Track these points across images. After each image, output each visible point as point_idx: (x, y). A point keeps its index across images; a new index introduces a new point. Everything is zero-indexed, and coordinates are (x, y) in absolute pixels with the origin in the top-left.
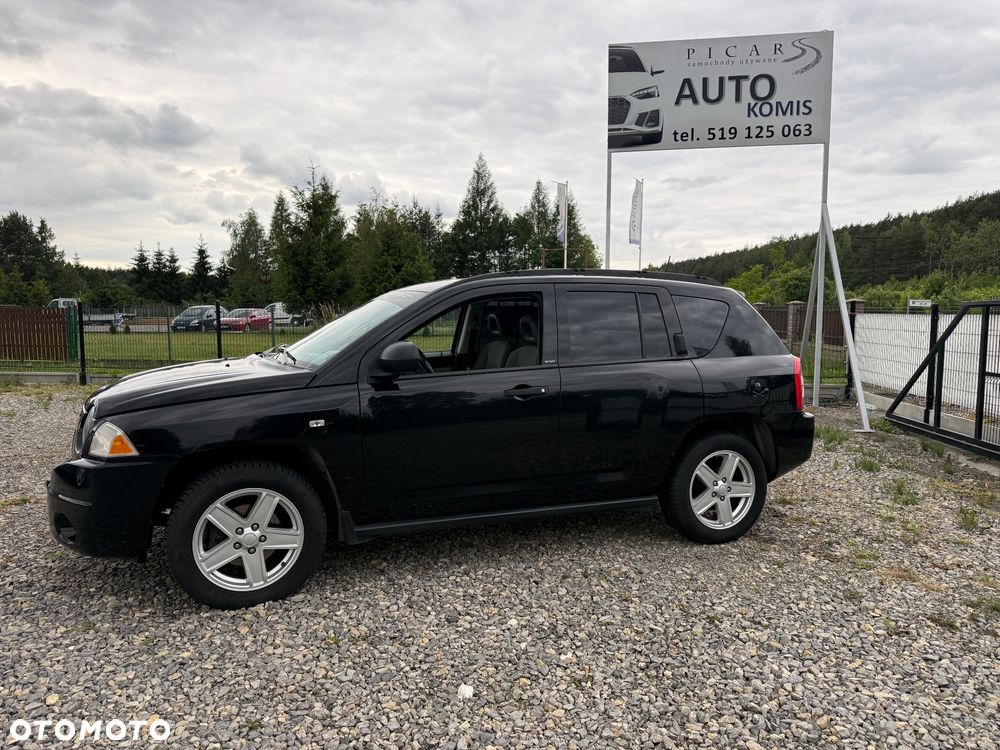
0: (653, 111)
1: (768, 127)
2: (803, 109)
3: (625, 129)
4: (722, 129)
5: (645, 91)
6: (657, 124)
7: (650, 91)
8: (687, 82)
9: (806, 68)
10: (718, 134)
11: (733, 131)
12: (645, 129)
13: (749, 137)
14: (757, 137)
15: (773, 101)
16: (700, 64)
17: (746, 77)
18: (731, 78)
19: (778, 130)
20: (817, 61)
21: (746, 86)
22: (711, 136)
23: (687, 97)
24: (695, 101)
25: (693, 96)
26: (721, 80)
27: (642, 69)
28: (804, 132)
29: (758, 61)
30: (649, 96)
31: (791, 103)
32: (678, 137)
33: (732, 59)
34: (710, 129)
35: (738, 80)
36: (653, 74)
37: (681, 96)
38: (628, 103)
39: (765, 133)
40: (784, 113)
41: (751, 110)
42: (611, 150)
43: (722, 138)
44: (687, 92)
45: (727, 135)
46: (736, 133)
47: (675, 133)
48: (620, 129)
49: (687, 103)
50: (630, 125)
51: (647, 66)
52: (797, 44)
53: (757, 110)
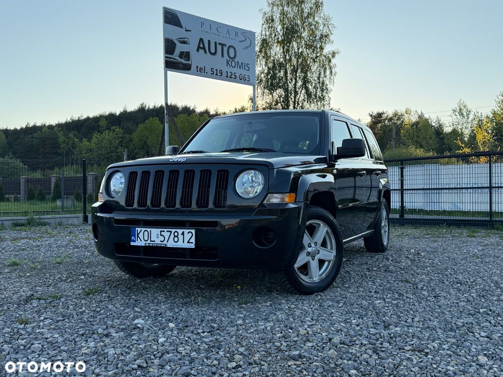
0: (187, 52)
1: (234, 73)
2: (247, 68)
3: (174, 59)
4: (217, 70)
5: (183, 40)
6: (189, 60)
7: (185, 40)
8: (201, 40)
9: (247, 47)
10: (215, 73)
11: (221, 72)
12: (183, 61)
13: (227, 77)
14: (230, 77)
15: (236, 60)
16: (207, 32)
17: (225, 45)
18: (219, 44)
19: (238, 75)
20: (250, 45)
21: (225, 49)
22: (212, 73)
23: (201, 48)
24: (205, 52)
25: (204, 48)
26: (216, 43)
27: (181, 27)
28: (247, 79)
29: (230, 38)
30: (184, 42)
31: (242, 63)
32: (198, 70)
33: (220, 34)
34: (212, 69)
35: (223, 45)
36: (186, 31)
37: (199, 48)
38: (175, 44)
39: (233, 76)
40: (240, 68)
41: (228, 63)
42: (167, 69)
43: (217, 75)
44: (202, 46)
45: (219, 74)
46: (222, 73)
47: (197, 67)
48: (171, 58)
49: (202, 51)
50: (176, 56)
51: (183, 26)
52: (243, 34)
53: (230, 63)
